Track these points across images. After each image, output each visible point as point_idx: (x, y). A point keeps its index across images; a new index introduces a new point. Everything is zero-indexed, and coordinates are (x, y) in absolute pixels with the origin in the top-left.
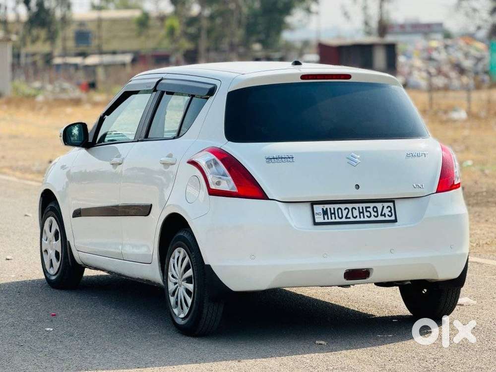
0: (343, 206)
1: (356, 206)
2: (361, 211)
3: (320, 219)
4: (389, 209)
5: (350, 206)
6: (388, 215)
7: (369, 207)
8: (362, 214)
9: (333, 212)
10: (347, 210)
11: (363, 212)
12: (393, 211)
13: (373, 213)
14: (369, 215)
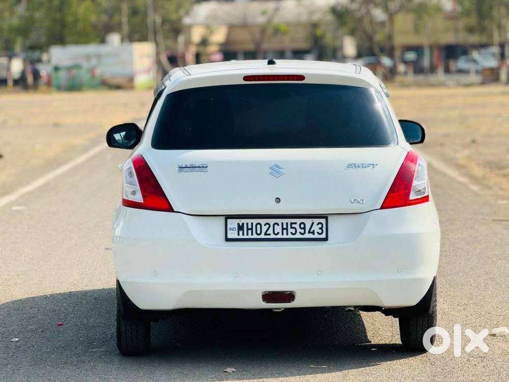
0: (263, 221)
1: (279, 221)
2: (285, 227)
3: (233, 235)
4: (320, 226)
5: (272, 221)
6: (318, 233)
7: (296, 223)
8: (285, 231)
9: (250, 227)
10: (267, 226)
11: (287, 229)
12: (324, 228)
13: (299, 230)
14: (294, 232)
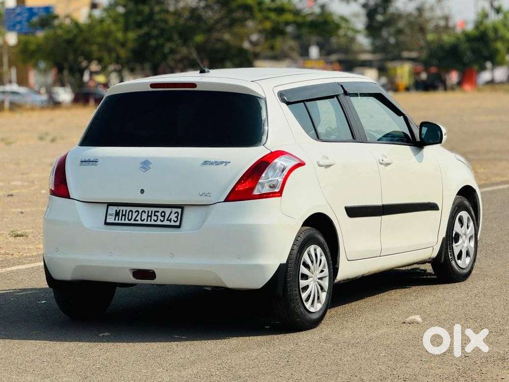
0: (134, 209)
1: (146, 209)
2: (150, 214)
3: (111, 219)
4: (176, 215)
5: (141, 209)
6: (174, 221)
7: (158, 212)
8: (149, 218)
9: (124, 213)
10: (137, 213)
11: (151, 216)
12: (179, 217)
13: (160, 218)
14: (156, 219)
